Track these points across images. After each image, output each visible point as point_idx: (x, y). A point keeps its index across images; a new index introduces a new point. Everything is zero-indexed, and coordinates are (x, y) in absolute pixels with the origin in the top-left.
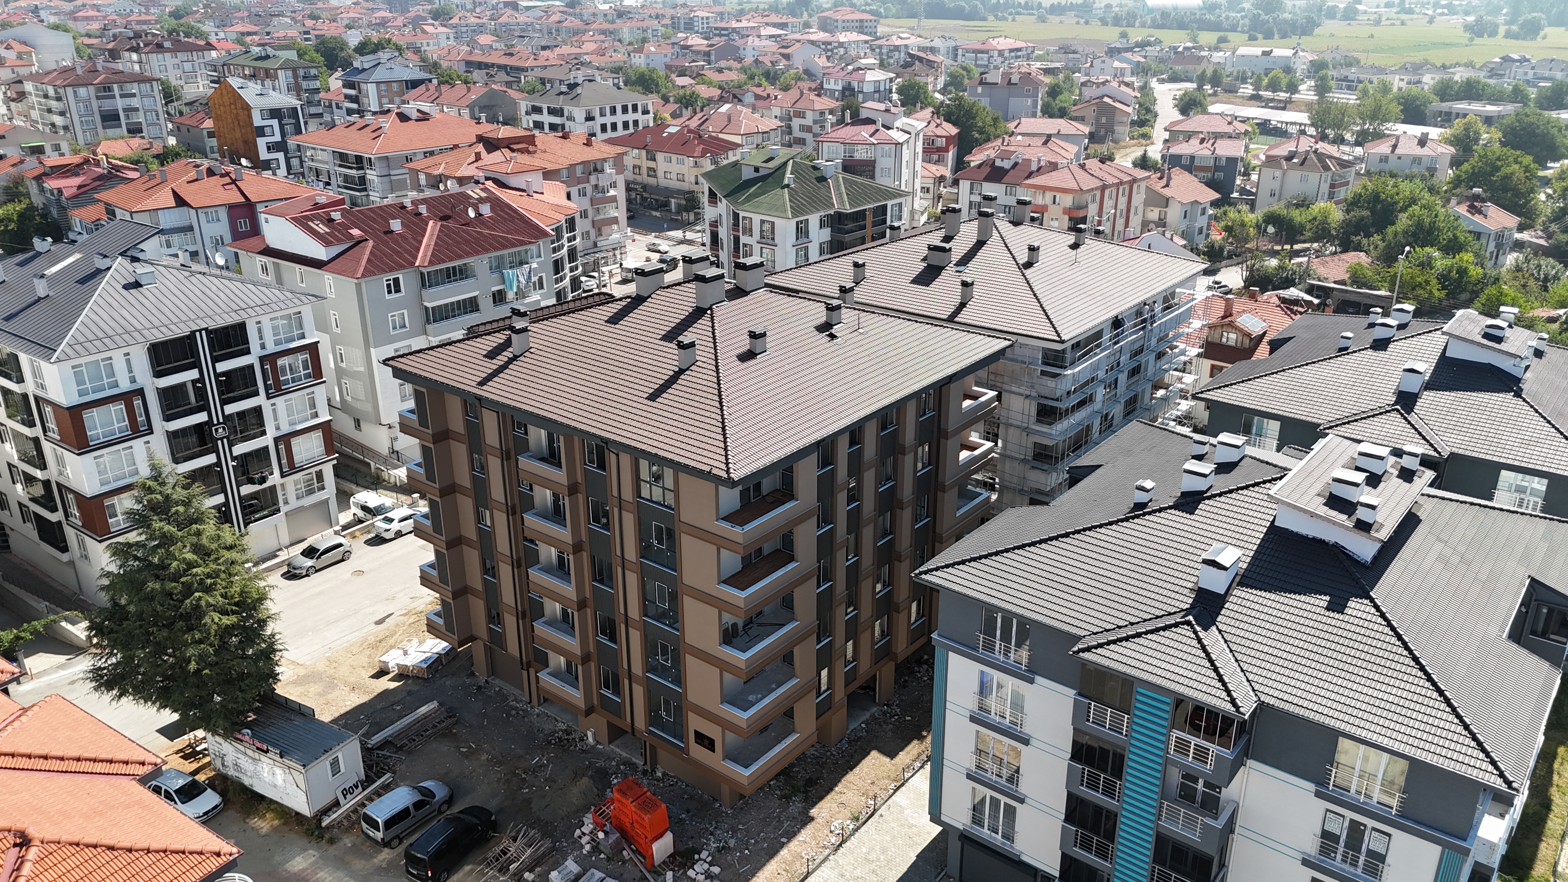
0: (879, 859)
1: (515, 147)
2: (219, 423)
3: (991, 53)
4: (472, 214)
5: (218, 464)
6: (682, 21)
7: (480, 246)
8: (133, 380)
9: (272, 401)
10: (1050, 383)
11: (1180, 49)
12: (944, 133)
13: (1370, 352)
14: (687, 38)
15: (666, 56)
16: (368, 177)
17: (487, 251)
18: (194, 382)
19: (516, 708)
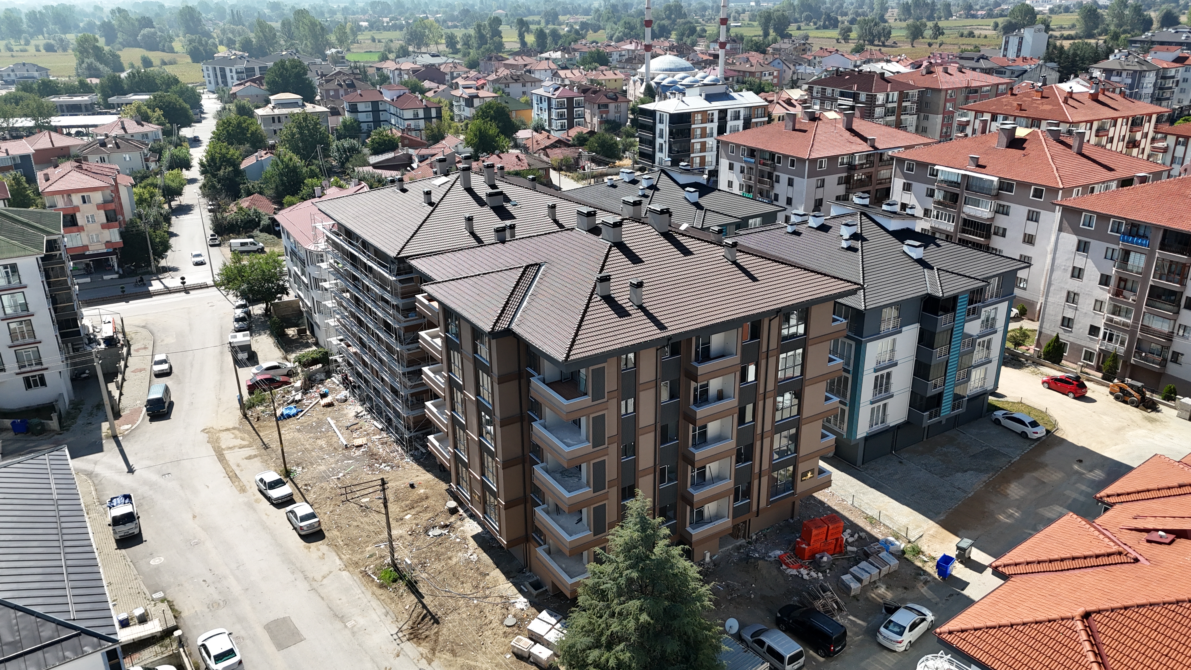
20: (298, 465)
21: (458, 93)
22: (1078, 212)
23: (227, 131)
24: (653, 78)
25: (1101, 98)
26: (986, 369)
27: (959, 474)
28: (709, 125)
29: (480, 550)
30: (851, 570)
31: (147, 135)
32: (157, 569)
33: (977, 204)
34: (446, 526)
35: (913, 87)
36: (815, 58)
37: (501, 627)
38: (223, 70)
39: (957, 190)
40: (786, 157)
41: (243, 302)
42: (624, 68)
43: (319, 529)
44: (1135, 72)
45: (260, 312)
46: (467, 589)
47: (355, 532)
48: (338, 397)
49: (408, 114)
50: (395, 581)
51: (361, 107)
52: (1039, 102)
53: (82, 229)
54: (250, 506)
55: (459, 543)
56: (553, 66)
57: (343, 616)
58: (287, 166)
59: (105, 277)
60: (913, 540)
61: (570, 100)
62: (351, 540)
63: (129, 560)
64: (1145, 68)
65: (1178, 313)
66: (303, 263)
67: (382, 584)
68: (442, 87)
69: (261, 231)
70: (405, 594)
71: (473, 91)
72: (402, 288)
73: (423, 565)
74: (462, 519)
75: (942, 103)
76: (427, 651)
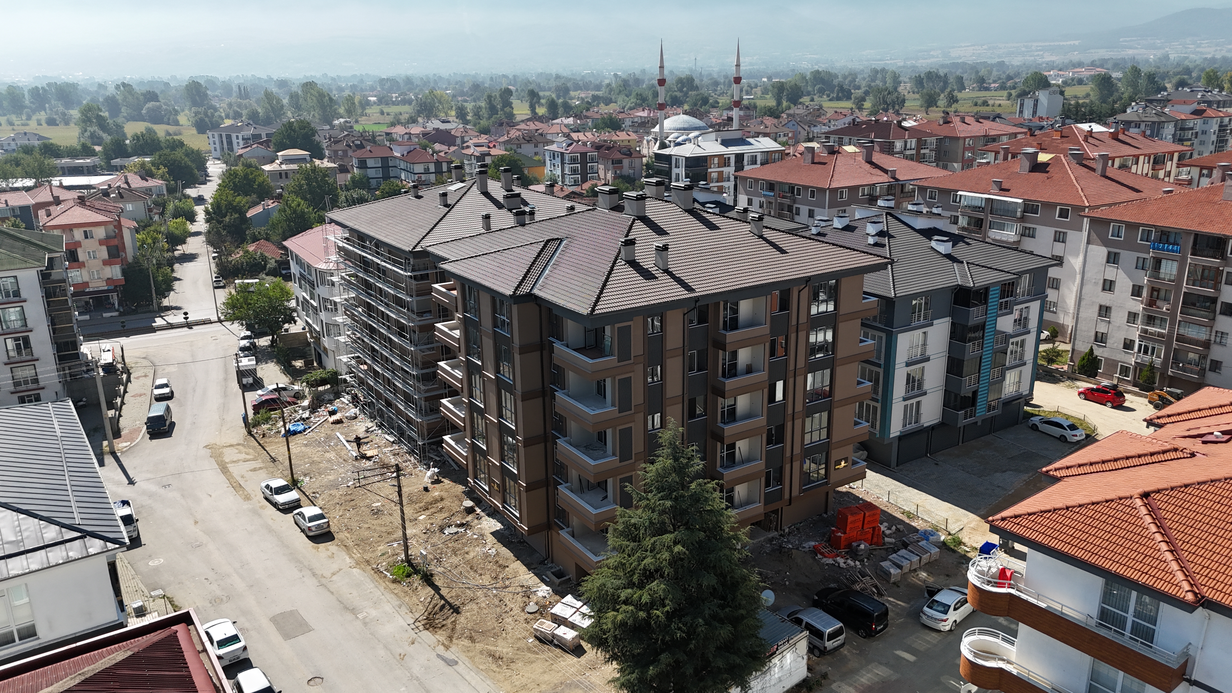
20: (305, 475)
21: (469, 152)
22: (1106, 222)
23: (234, 183)
24: (667, 137)
25: (1121, 137)
26: (1021, 372)
27: (998, 475)
28: (725, 170)
29: (499, 545)
30: (890, 557)
31: (150, 190)
32: (156, 569)
33: (1002, 227)
34: (462, 525)
35: (931, 135)
36: (830, 122)
37: (523, 614)
38: (229, 137)
39: (981, 215)
40: (806, 188)
41: (248, 333)
42: (637, 132)
43: (327, 530)
44: (1154, 123)
45: (266, 344)
46: (486, 580)
47: (366, 533)
48: (347, 414)
49: (419, 168)
50: (409, 576)
51: (370, 163)
52: (1059, 141)
53: (82, 265)
54: (255, 512)
55: (476, 539)
56: (566, 130)
57: (354, 609)
58: (295, 212)
59: (105, 315)
60: (953, 532)
61: (584, 155)
62: (362, 540)
63: (126, 562)
64: (1163, 119)
65: (1214, 319)
66: (312, 285)
67: (396, 579)
68: (453, 149)
69: (267, 275)
70: (420, 587)
71: (485, 149)
72: (417, 285)
73: (439, 561)
74: (479, 518)
75: (960, 151)
76: (444, 639)
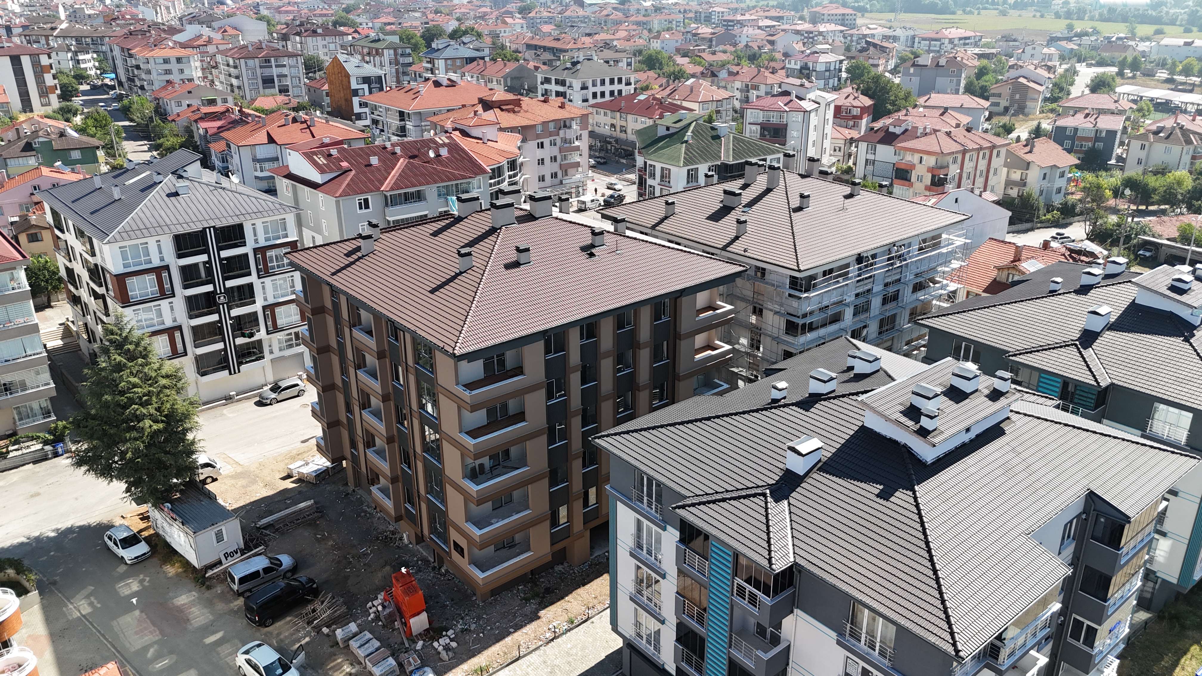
0: (576, 654)
1: (504, 107)
2: (221, 293)
3: (943, 41)
4: (432, 154)
5: (220, 321)
6: (703, 15)
7: (432, 178)
8: (162, 259)
9: (262, 280)
10: (795, 303)
11: (1114, 39)
12: (860, 104)
13: (1073, 295)
14: (698, 28)
15: (677, 41)
16: (407, 126)
17: (435, 182)
18: (205, 263)
19: (365, 512)
53: (911, 185)
